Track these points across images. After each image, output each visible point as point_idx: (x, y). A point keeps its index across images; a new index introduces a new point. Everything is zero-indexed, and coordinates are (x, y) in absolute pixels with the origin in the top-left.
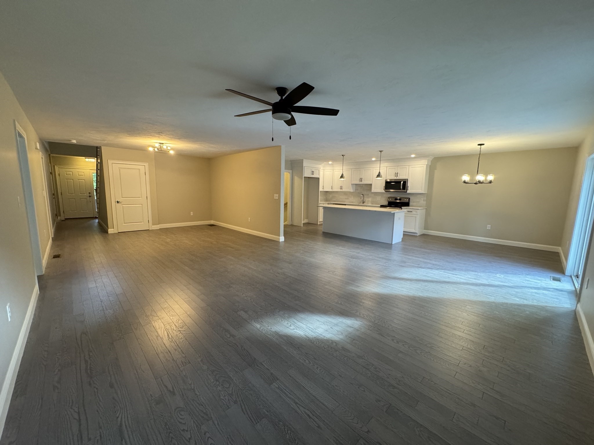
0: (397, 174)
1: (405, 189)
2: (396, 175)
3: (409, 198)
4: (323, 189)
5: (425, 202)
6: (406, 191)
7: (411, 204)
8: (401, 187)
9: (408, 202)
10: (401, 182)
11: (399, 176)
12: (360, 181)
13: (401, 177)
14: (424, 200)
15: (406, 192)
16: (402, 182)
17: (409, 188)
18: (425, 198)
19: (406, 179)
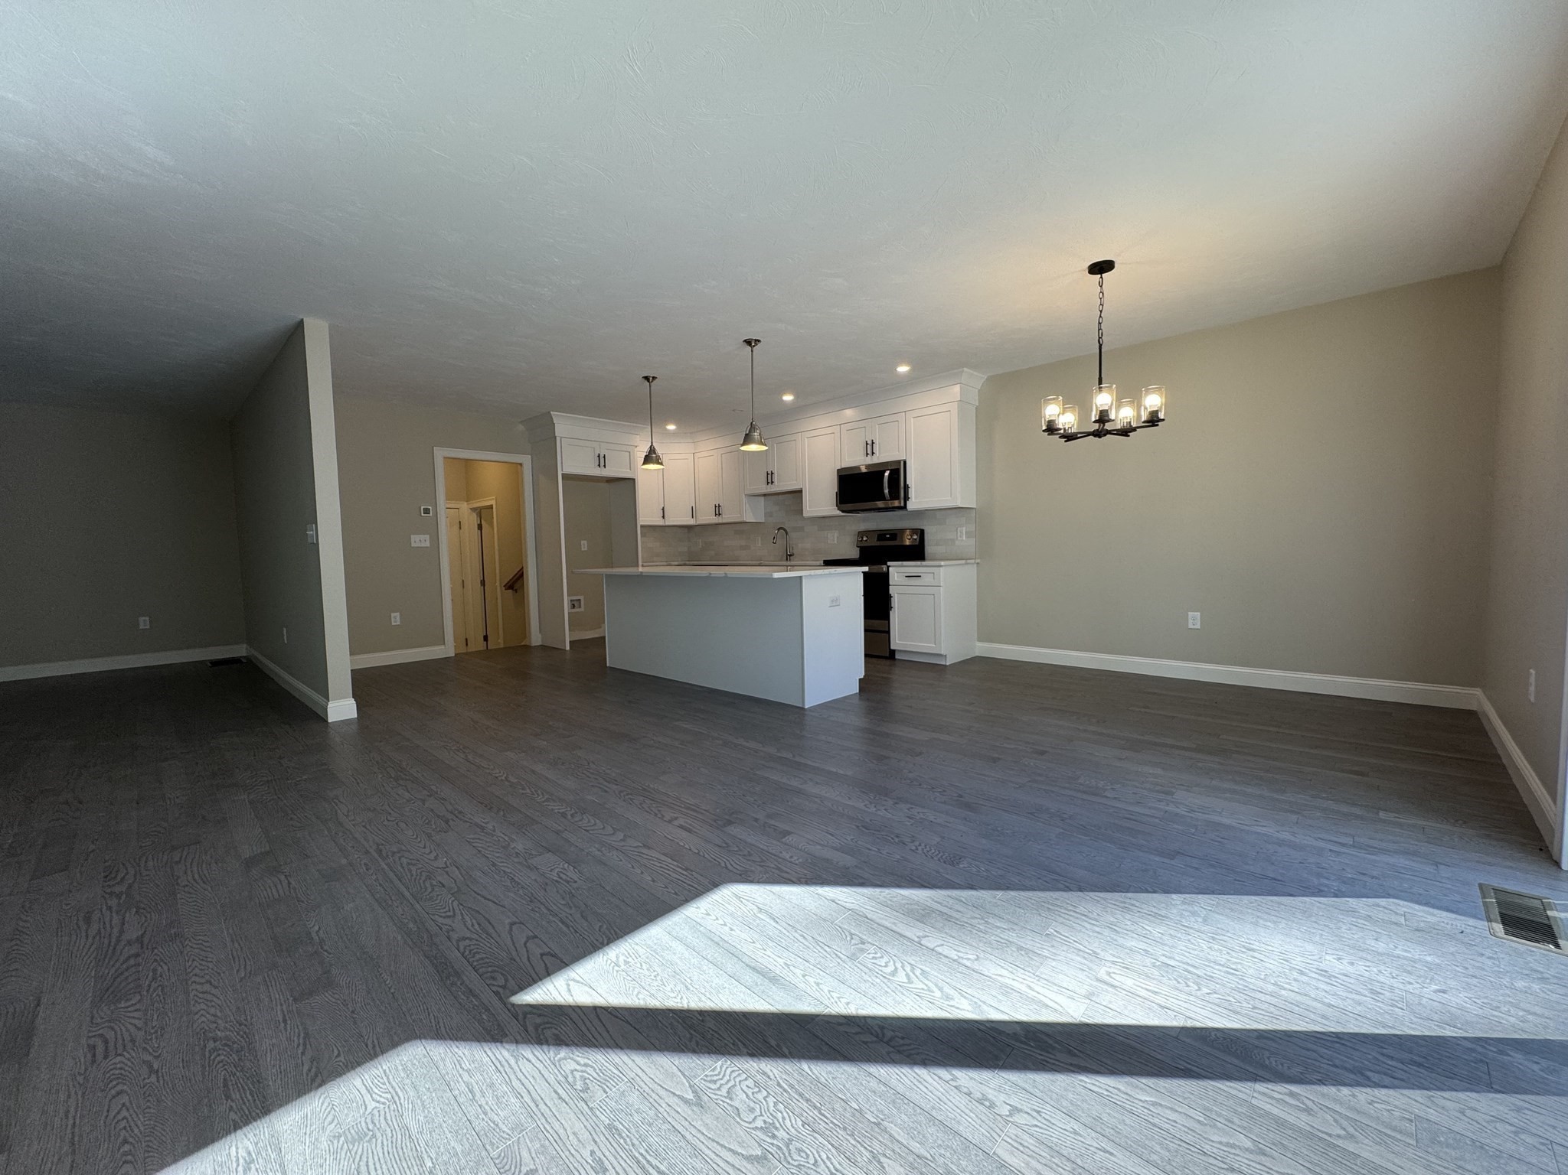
0: (870, 447)
1: (898, 498)
2: (869, 452)
3: (922, 532)
4: (663, 517)
5: (972, 541)
6: (902, 505)
7: (929, 549)
8: (886, 491)
9: (917, 543)
10: (884, 472)
11: (879, 453)
12: (768, 483)
13: (883, 456)
14: (968, 534)
15: (905, 507)
16: (887, 474)
17: (912, 493)
18: (972, 528)
19: (899, 462)
